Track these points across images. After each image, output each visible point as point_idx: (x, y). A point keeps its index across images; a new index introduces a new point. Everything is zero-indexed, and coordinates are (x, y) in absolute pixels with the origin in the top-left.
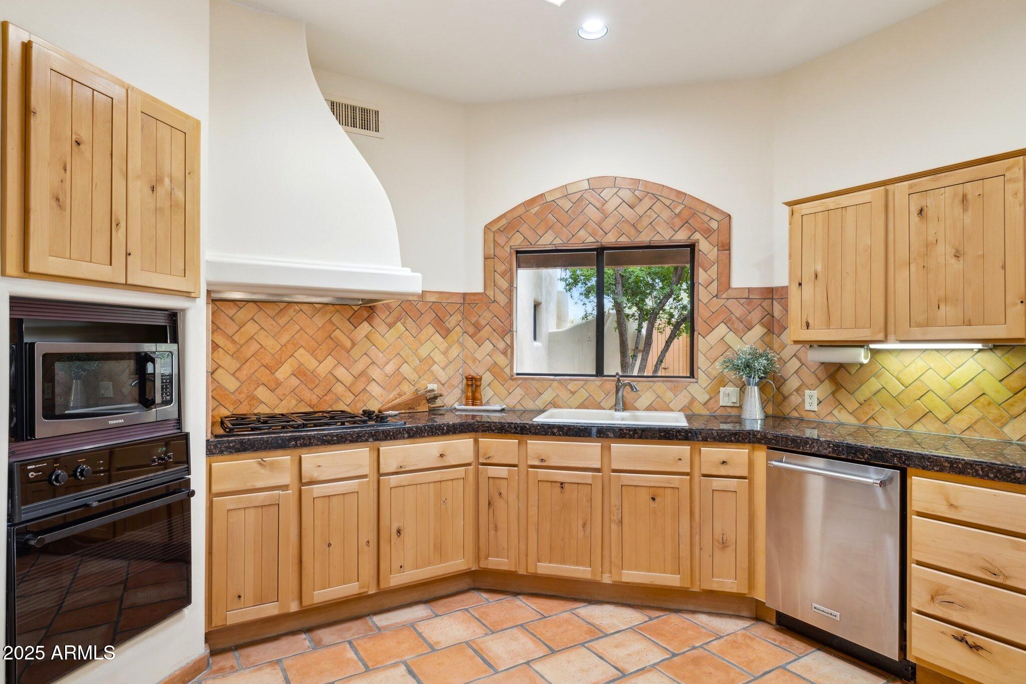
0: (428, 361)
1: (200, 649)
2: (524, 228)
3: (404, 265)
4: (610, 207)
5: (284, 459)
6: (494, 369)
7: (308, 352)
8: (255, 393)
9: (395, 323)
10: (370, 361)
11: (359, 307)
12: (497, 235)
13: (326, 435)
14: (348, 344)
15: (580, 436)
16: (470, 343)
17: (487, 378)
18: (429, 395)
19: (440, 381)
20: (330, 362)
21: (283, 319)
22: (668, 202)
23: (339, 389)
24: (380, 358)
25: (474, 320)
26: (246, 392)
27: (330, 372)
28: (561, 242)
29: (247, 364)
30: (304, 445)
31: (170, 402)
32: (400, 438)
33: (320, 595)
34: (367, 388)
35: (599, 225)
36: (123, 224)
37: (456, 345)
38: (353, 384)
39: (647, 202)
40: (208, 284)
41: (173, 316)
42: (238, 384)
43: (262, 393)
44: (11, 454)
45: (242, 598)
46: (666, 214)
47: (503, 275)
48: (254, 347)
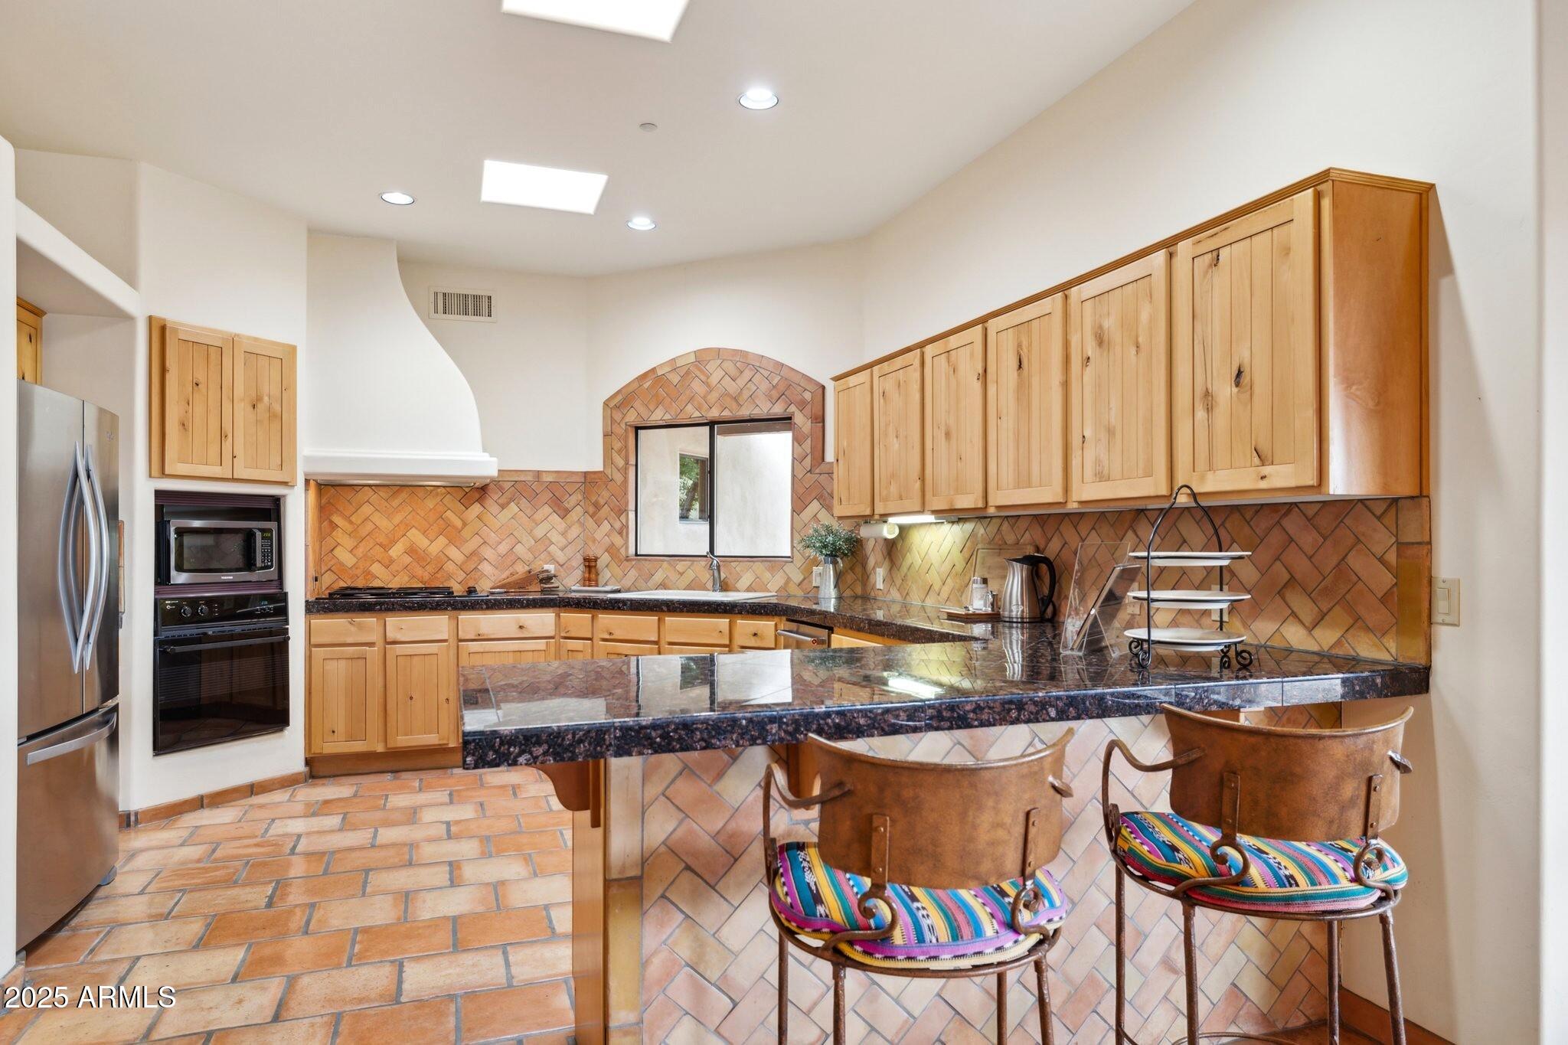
0: (545, 541)
1: (298, 766)
2: (637, 404)
3: (485, 450)
4: (714, 380)
5: (370, 620)
6: (611, 550)
7: (419, 530)
8: (370, 569)
9: (508, 503)
10: (482, 541)
11: (470, 489)
12: (614, 412)
13: (408, 603)
14: (458, 523)
15: (641, 610)
16: (590, 523)
17: (604, 559)
18: (545, 575)
19: (558, 563)
20: (442, 540)
21: (396, 501)
22: (766, 374)
23: (450, 567)
24: (493, 537)
25: (593, 499)
26: (362, 567)
27: (441, 551)
28: (670, 417)
29: (363, 543)
30: (388, 610)
31: (271, 567)
32: (478, 609)
33: (403, 741)
34: (479, 567)
35: (704, 398)
36: (230, 436)
37: (577, 525)
38: (464, 563)
39: (747, 374)
40: (306, 474)
41: (276, 501)
42: (354, 560)
43: (376, 569)
44: (156, 592)
45: (336, 734)
46: (764, 386)
47: (619, 452)
48: (369, 527)
